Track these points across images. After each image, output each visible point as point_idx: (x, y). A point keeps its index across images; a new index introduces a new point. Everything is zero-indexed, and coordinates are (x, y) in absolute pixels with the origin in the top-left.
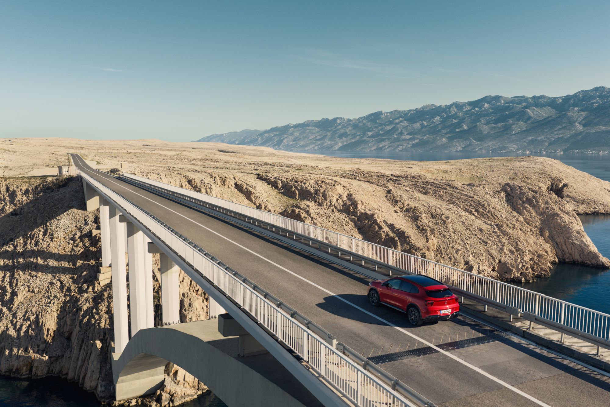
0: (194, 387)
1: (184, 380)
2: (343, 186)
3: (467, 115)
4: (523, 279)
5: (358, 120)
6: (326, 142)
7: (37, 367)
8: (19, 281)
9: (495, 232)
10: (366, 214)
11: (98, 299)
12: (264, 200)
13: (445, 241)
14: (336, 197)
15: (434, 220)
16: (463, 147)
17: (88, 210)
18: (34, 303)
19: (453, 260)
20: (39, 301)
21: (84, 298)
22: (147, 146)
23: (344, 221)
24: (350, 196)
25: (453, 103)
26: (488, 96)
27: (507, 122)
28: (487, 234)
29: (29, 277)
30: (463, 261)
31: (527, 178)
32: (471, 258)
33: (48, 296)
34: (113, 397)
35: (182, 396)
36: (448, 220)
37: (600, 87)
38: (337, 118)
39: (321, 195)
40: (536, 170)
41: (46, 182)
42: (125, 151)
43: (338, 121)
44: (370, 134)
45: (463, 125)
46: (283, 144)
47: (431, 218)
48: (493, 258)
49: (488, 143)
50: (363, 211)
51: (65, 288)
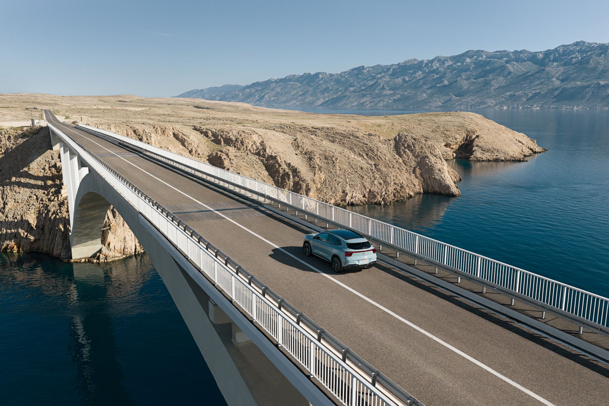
0: (120, 253)
1: (114, 248)
2: (259, 135)
3: (448, 70)
4: (383, 202)
5: (340, 75)
6: (307, 98)
7: (23, 245)
8: (8, 196)
9: (372, 170)
10: (271, 156)
11: (61, 204)
12: (196, 146)
13: (331, 176)
14: (251, 143)
15: (326, 161)
16: (442, 103)
17: (53, 149)
18: (19, 209)
19: (333, 189)
20: (22, 207)
21: (51, 205)
22: (123, 102)
23: (254, 161)
24: (262, 143)
25: (436, 58)
26: (470, 51)
27: (487, 77)
28: (366, 171)
29: (15, 194)
30: (341, 190)
31: (447, 130)
32: (348, 188)
33: (28, 204)
34: (71, 257)
35: (113, 257)
36: (337, 160)
37: (580, 42)
38: (320, 73)
39: (240, 142)
40: (456, 124)
41: (23, 131)
42: (95, 107)
43: (320, 76)
44: (352, 89)
45: (443, 81)
46: (264, 99)
47: (324, 159)
48: (365, 188)
49: (467, 99)
50: (270, 154)
51: (40, 199)
